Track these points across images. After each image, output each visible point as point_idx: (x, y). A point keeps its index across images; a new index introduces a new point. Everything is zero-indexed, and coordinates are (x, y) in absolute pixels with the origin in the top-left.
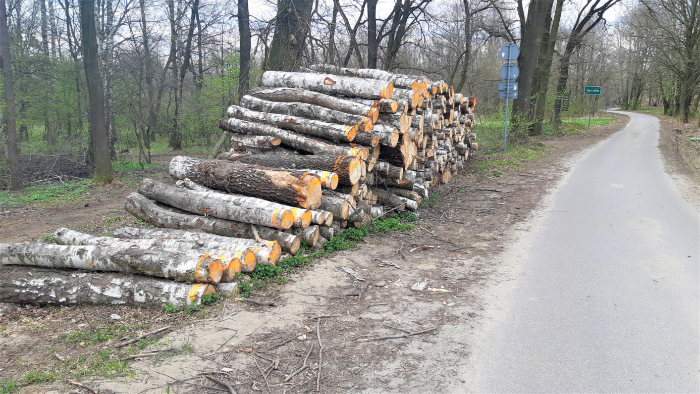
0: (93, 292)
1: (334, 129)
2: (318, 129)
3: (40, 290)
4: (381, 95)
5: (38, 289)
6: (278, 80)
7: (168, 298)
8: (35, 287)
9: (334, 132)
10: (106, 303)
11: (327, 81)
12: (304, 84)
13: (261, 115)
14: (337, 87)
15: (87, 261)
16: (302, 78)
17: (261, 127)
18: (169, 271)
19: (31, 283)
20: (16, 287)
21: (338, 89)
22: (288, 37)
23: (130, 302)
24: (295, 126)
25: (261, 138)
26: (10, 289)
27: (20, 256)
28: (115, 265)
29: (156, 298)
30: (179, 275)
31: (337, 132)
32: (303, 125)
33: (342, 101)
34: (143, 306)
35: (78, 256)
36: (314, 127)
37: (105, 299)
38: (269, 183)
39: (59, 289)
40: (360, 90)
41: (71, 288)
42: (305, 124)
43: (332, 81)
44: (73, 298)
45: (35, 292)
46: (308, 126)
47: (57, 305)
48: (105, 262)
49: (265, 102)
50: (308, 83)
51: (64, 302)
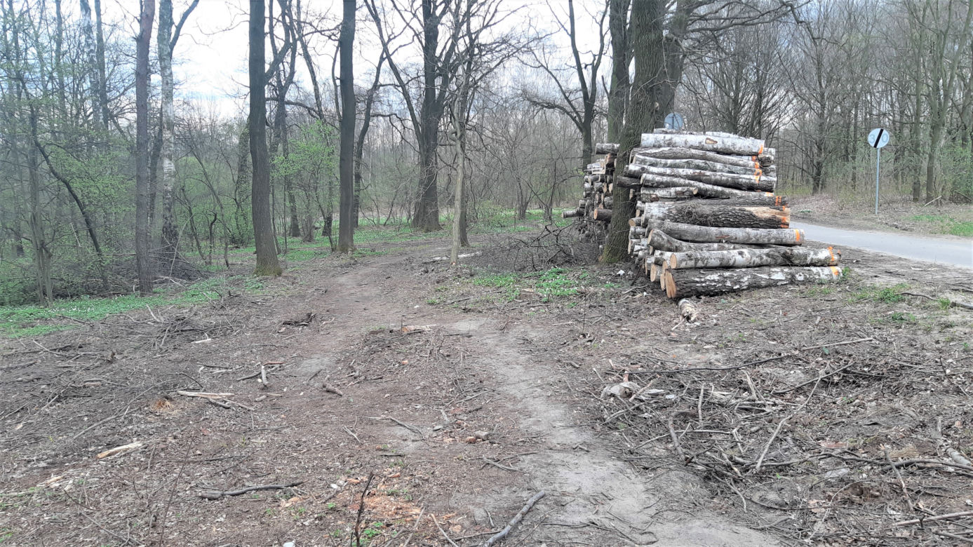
0: (762, 278)
1: (744, 178)
2: (727, 180)
3: (718, 282)
4: (759, 152)
5: (715, 282)
6: (659, 141)
7: (819, 276)
8: (714, 281)
9: (744, 180)
10: (772, 285)
11: (708, 141)
12: (686, 144)
13: (668, 171)
14: (719, 145)
15: (747, 259)
16: (684, 139)
17: (675, 180)
18: (812, 259)
19: (708, 278)
20: (697, 282)
21: (719, 147)
22: (653, 104)
23: (793, 281)
24: (704, 178)
25: (679, 189)
26: (693, 284)
27: (697, 260)
28: (769, 259)
29: (811, 277)
30: (820, 260)
31: (748, 181)
32: (713, 177)
33: (727, 157)
34: (803, 283)
35: (740, 256)
36: (723, 178)
37: (772, 282)
38: (751, 216)
39: (732, 280)
40: (740, 148)
41: (742, 278)
42: (715, 176)
43: (712, 140)
44: (745, 285)
45: (713, 284)
46: (718, 177)
47: (732, 291)
48: (762, 258)
49: (659, 160)
50: (690, 143)
51: (738, 288)
